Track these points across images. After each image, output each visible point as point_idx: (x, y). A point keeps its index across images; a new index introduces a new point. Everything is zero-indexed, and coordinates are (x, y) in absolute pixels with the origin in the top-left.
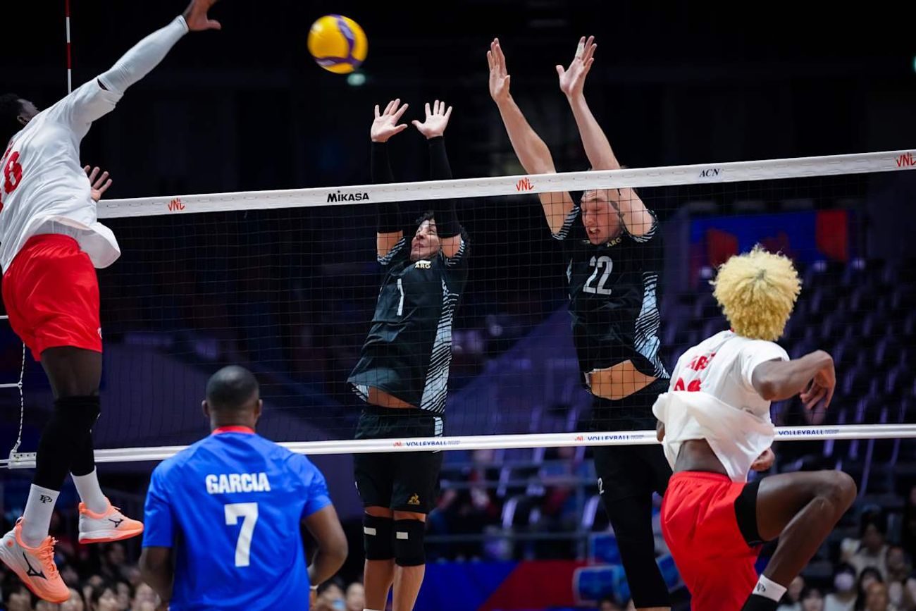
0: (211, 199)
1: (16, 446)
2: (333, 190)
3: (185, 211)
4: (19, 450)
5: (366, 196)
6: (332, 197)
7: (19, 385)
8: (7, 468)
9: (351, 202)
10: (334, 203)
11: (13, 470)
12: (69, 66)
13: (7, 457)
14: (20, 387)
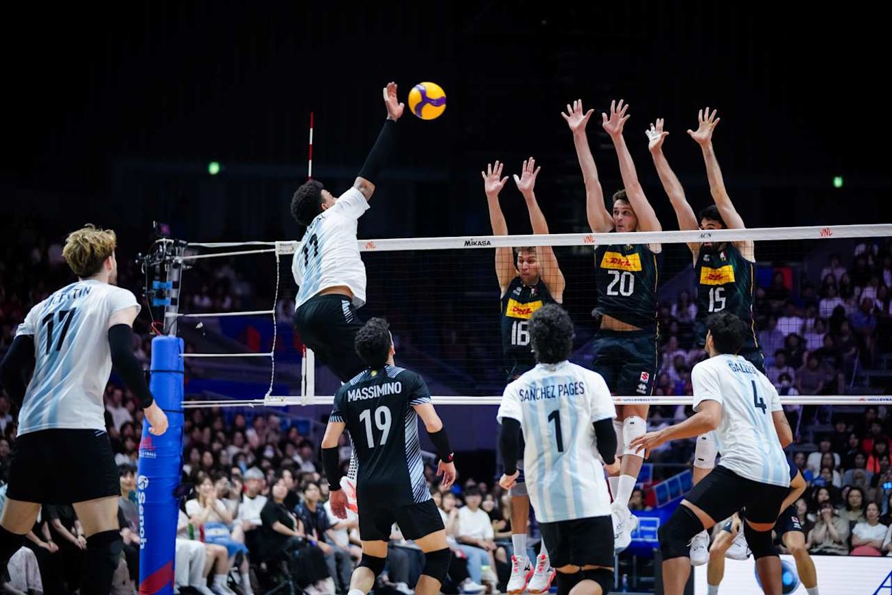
0: (393, 242)
1: (269, 392)
2: (468, 238)
3: (375, 250)
4: (271, 395)
5: (489, 243)
6: (467, 243)
7: (272, 354)
8: (263, 406)
9: (480, 247)
10: (469, 247)
11: (267, 407)
12: (311, 157)
13: (263, 398)
14: (272, 356)
